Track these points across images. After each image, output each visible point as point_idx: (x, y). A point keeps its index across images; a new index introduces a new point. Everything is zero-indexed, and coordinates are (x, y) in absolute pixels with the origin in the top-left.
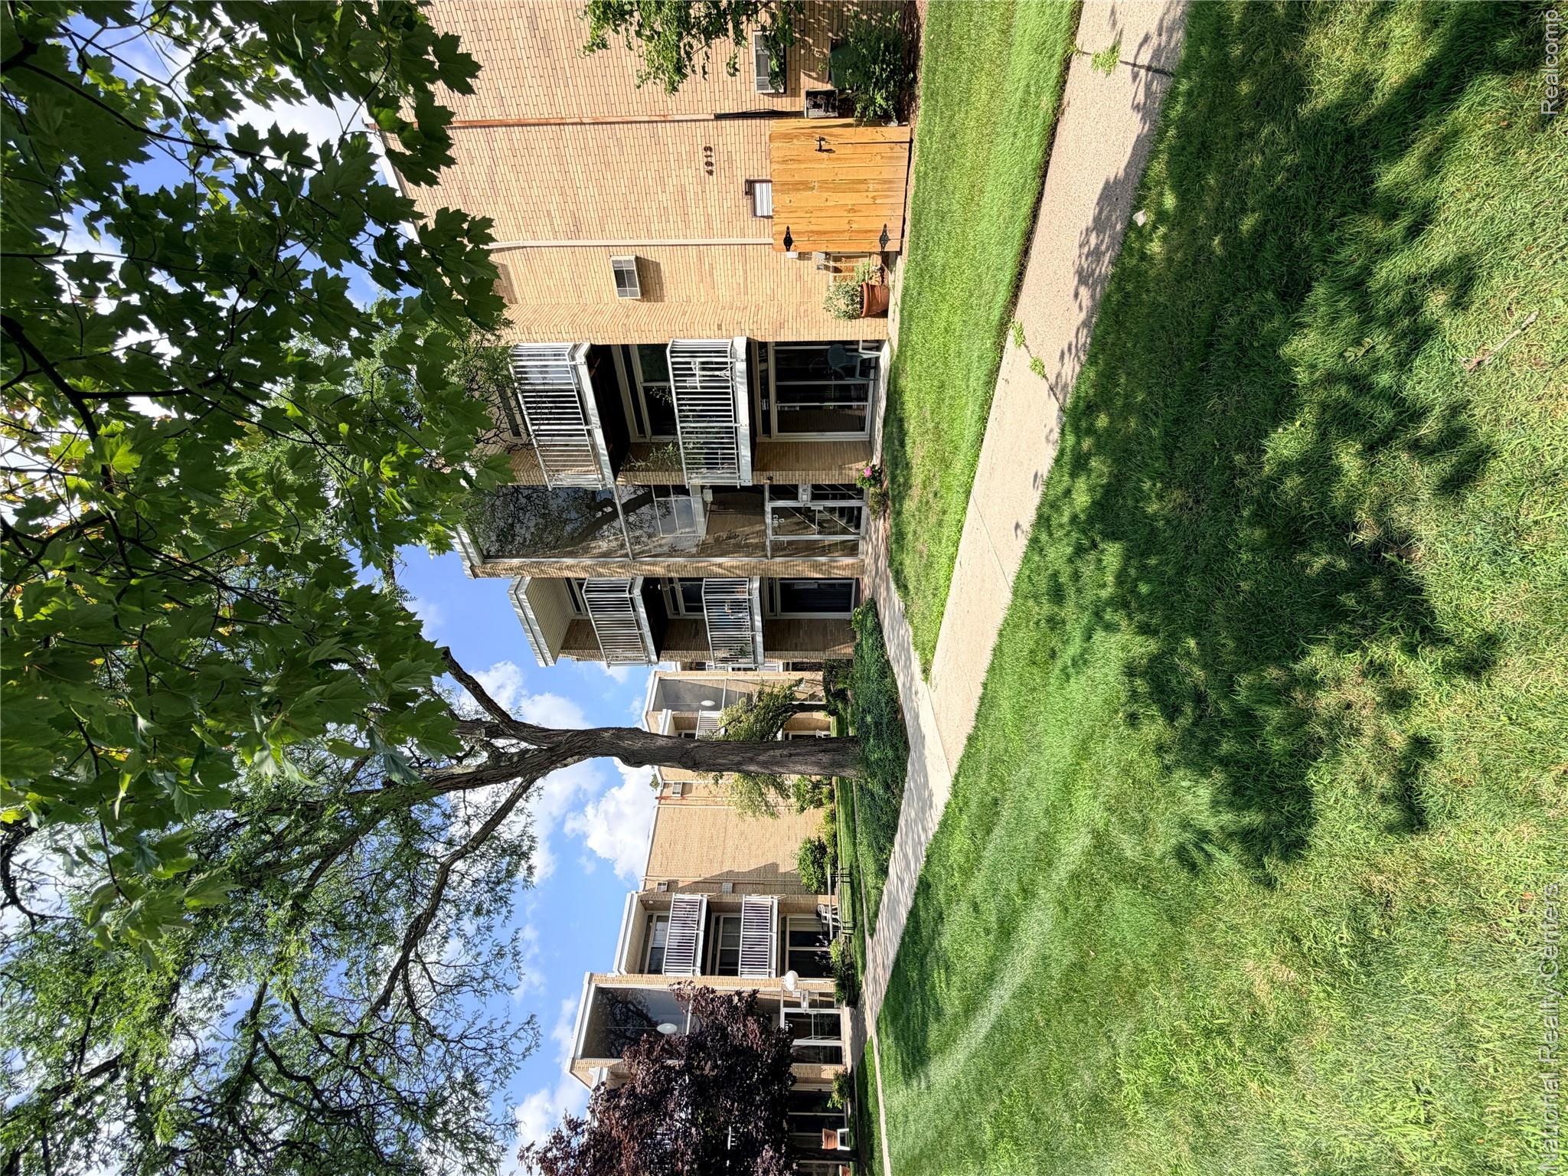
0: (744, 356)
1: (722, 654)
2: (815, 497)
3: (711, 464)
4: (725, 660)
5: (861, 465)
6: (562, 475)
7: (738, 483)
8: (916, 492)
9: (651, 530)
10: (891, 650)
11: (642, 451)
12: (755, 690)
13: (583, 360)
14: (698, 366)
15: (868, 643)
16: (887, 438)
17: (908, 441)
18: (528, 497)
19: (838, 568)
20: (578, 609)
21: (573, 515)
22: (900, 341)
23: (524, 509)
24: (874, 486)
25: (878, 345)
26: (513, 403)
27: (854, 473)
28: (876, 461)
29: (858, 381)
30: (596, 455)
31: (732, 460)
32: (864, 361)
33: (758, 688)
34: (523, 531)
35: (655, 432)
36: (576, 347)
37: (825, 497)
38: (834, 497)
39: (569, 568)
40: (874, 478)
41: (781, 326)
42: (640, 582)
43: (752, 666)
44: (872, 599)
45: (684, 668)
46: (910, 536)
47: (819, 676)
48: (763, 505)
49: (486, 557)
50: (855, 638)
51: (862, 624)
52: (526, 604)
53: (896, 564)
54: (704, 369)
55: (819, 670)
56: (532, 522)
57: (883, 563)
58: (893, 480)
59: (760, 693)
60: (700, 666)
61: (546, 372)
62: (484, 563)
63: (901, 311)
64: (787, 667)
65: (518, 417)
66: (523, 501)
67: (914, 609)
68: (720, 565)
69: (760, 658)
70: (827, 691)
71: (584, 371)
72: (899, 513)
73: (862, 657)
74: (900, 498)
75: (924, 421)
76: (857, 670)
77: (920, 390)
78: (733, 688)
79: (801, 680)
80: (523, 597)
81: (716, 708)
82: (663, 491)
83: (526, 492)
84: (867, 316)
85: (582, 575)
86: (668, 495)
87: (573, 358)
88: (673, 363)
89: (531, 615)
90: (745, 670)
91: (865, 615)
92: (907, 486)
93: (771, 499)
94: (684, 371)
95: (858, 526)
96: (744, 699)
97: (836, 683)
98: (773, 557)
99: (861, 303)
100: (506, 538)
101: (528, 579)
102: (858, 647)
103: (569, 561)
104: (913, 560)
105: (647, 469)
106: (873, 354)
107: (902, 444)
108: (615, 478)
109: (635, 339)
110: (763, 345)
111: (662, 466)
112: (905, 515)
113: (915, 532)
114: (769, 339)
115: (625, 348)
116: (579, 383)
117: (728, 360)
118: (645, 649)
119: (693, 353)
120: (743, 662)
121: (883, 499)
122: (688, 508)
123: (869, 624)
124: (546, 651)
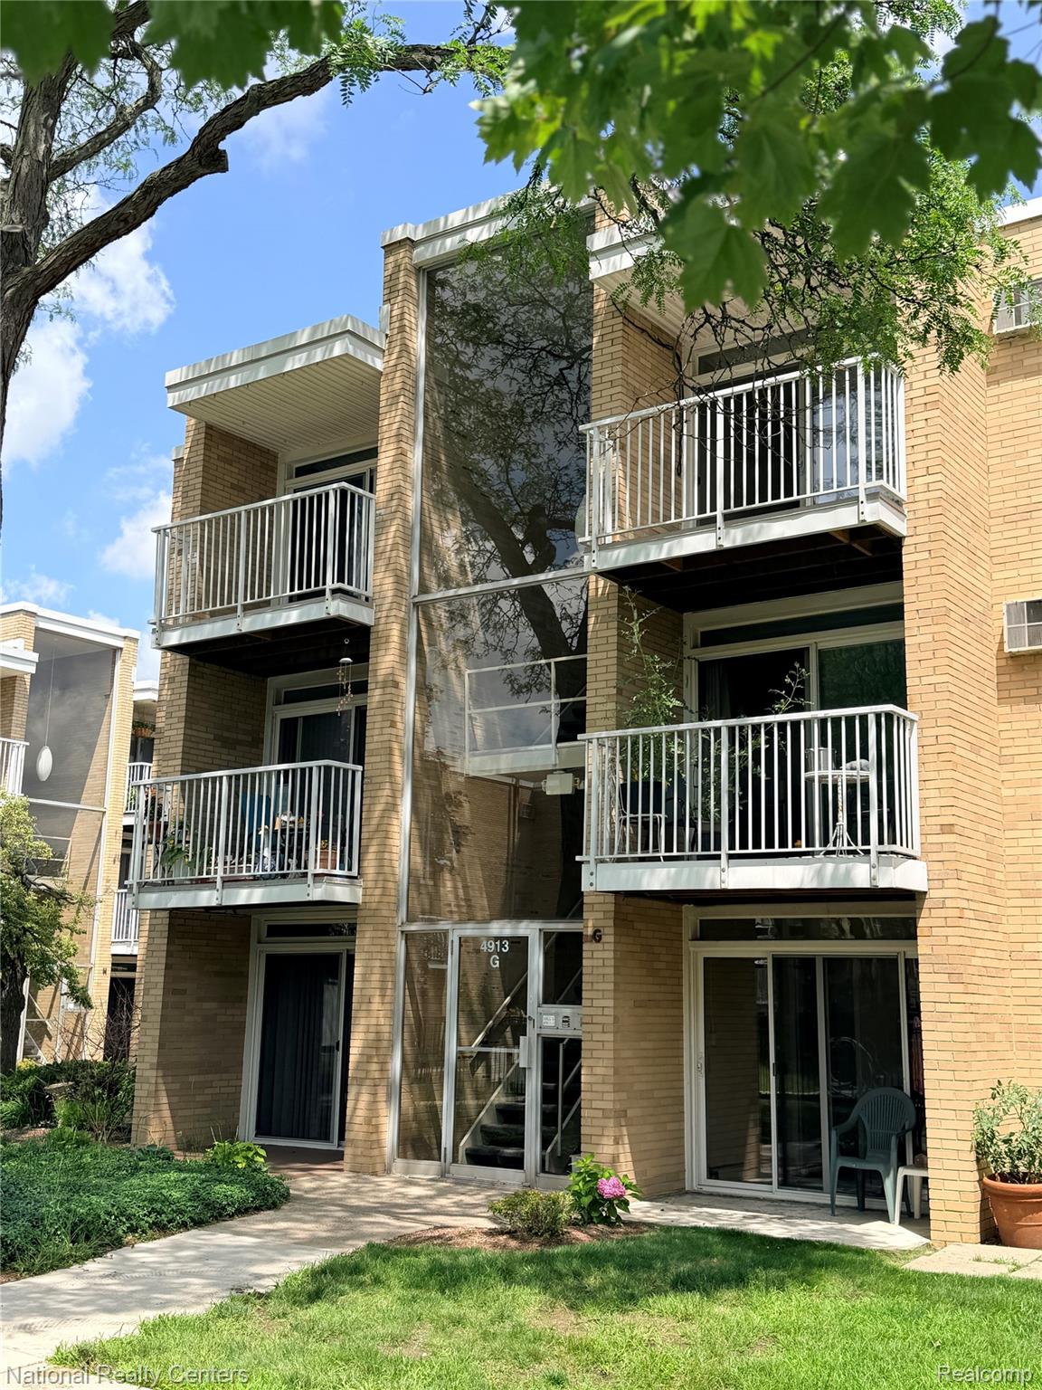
0: (883, 883)
1: (172, 804)
2: (550, 1046)
3: (632, 796)
4: (154, 809)
5: (627, 1169)
6: (613, 458)
7: (587, 857)
8: (563, 1322)
9: (478, 648)
10: (147, 1253)
11: (664, 639)
12: (69, 881)
13: (870, 519)
14: (858, 775)
15: (173, 1186)
16: (695, 1240)
17: (690, 1301)
18: (561, 380)
19: (373, 1103)
20: (302, 471)
21: (518, 477)
22: (932, 1279)
23: (533, 370)
24: (577, 1206)
25: (916, 1216)
26: (779, 359)
27: (607, 1149)
28: (638, 1209)
29: (830, 1162)
30: (655, 535)
31: (643, 846)
32: (877, 1178)
33: (74, 890)
34: (485, 364)
35: (704, 667)
36: (897, 503)
37: (549, 1074)
38: (548, 1096)
39: (401, 456)
40: (596, 1204)
41: (955, 977)
42: (362, 615)
43: (133, 880)
44: (286, 1197)
45: (139, 708)
46: (448, 1307)
47: (93, 1051)
48: (532, 915)
49: (431, 276)
50: (188, 1147)
51: (221, 1170)
52: (318, 355)
53: (377, 1267)
54: (851, 786)
55: (109, 1050)
56: (507, 384)
57: (383, 1227)
58: (594, 1258)
59: (61, 897)
60: (142, 747)
61: (841, 438)
62: (419, 270)
63: (1001, 1281)
64: (123, 964)
65: (747, 369)
66: (554, 368)
67: (256, 1319)
68: (392, 807)
69: (152, 899)
70: (53, 1072)
71: (844, 518)
72: (507, 1274)
73: (136, 1169)
74: (548, 1276)
75: (744, 1347)
76: (100, 1153)
77: (818, 1333)
78: (80, 828)
79: (84, 1001)
80: (338, 349)
81: (31, 782)
82: (573, 680)
83: (572, 376)
84: (985, 1190)
85: (382, 485)
86: (561, 692)
87: (872, 496)
88: (864, 718)
89: (295, 362)
90: (125, 859)
91: (249, 1177)
92: (579, 1297)
93: (547, 936)
94: (847, 743)
95: (475, 1158)
96: (48, 854)
97: (70, 1097)
98: (408, 936)
99: (1013, 1177)
100: (472, 326)
101: (379, 364)
102: (162, 1158)
103: (416, 458)
104: (387, 1317)
105: (623, 646)
106: (894, 1205)
107: (683, 1284)
108: (607, 574)
109: (917, 635)
110: (907, 930)
111: (630, 682)
112: (502, 1293)
113: (458, 1321)
114: (923, 947)
115: (895, 613)
116: (816, 507)
117: (874, 845)
118: (197, 619)
119: (887, 764)
120: (146, 859)
121: (543, 1228)
122: (529, 738)
123: (221, 1190)
124: (204, 389)
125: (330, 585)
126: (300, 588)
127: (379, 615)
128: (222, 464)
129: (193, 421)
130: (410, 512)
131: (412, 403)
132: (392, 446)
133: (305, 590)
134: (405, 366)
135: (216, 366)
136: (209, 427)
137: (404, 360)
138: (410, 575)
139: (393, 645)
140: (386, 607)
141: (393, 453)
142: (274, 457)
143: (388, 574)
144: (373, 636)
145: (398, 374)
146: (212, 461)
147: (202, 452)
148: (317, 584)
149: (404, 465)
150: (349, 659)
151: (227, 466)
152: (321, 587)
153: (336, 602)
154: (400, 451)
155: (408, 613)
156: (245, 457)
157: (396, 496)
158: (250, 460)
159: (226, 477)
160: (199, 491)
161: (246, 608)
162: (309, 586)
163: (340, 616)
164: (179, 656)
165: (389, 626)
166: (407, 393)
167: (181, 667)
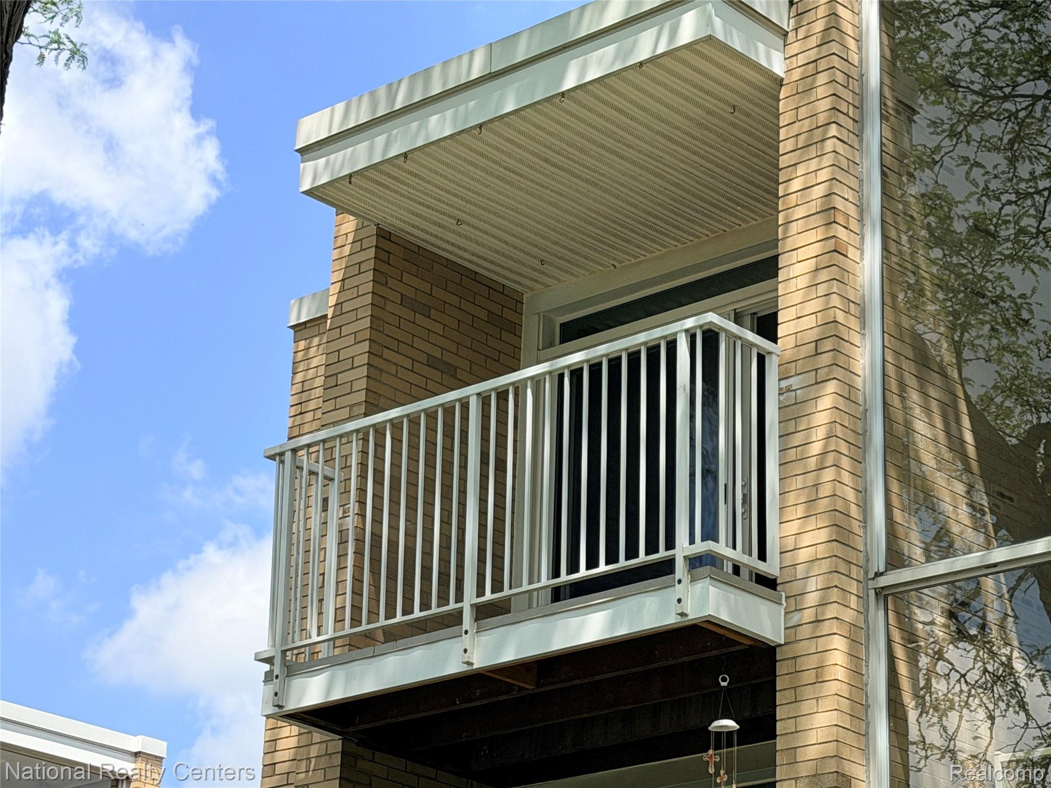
39: (834, 256)
42: (760, 618)
52: (645, 47)
80: (690, 26)
85: (793, 323)
101: (777, 62)
103: (868, 260)
118: (366, 643)
124: (382, 146)
125: (683, 548)
126: (612, 558)
127: (795, 619)
128: (409, 315)
129: (350, 224)
130: (859, 382)
131: (853, 140)
132: (813, 236)
133: (623, 563)
134: (836, 61)
135: (411, 91)
136: (384, 235)
137: (834, 47)
138: (865, 521)
139: (832, 688)
140: (812, 599)
141: (815, 250)
142: (515, 301)
143: (812, 524)
144: (781, 669)
145: (822, 78)
146: (389, 307)
147: (369, 287)
148: (652, 548)
149: (842, 277)
150: (730, 724)
151: (419, 319)
152: (662, 554)
153: (700, 586)
154: (831, 244)
155: (864, 612)
156: (455, 300)
157: (828, 345)
158: (465, 305)
159: (417, 343)
160: (364, 371)
161: (484, 612)
162: (632, 552)
163: (709, 621)
164: (318, 736)
165: (822, 644)
166: (842, 119)
167: (323, 762)
